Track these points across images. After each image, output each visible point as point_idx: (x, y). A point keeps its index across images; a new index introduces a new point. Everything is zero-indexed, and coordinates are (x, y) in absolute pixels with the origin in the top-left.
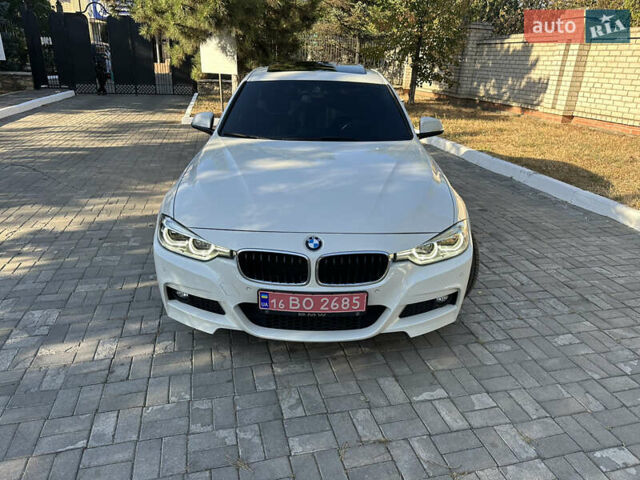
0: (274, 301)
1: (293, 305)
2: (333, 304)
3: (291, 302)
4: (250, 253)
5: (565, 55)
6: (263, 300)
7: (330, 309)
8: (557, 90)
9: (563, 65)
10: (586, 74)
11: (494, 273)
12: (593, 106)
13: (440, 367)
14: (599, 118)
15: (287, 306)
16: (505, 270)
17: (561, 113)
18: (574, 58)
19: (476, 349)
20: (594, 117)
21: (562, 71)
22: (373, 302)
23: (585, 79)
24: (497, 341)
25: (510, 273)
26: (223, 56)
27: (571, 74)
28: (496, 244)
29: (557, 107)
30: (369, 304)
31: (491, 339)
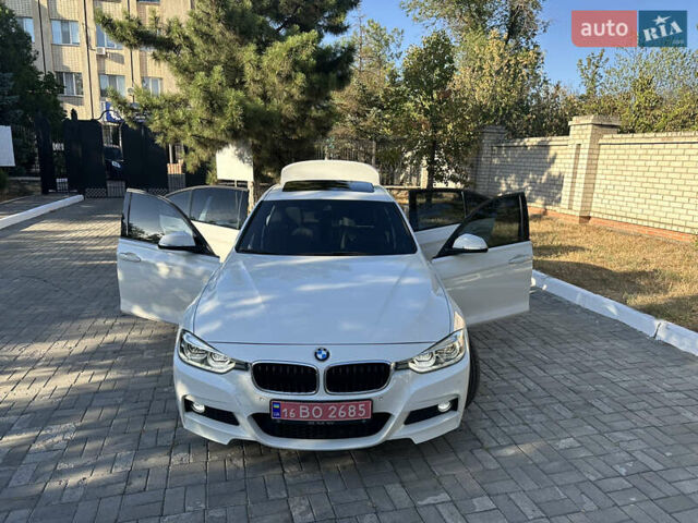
0: (285, 410)
1: (304, 414)
2: (340, 412)
3: (301, 411)
4: (263, 365)
5: (577, 158)
6: (276, 410)
7: (338, 417)
8: (572, 192)
9: (575, 168)
10: (598, 176)
11: (503, 379)
12: (608, 206)
13: (446, 473)
14: (615, 218)
15: (298, 415)
16: (514, 376)
17: (578, 214)
18: (585, 161)
19: (480, 454)
20: (610, 217)
21: (575, 174)
22: (379, 409)
23: (598, 181)
24: (502, 447)
25: (518, 379)
26: (240, 163)
27: (583, 176)
28: (506, 349)
29: (574, 208)
30: (375, 411)
31: (495, 444)
